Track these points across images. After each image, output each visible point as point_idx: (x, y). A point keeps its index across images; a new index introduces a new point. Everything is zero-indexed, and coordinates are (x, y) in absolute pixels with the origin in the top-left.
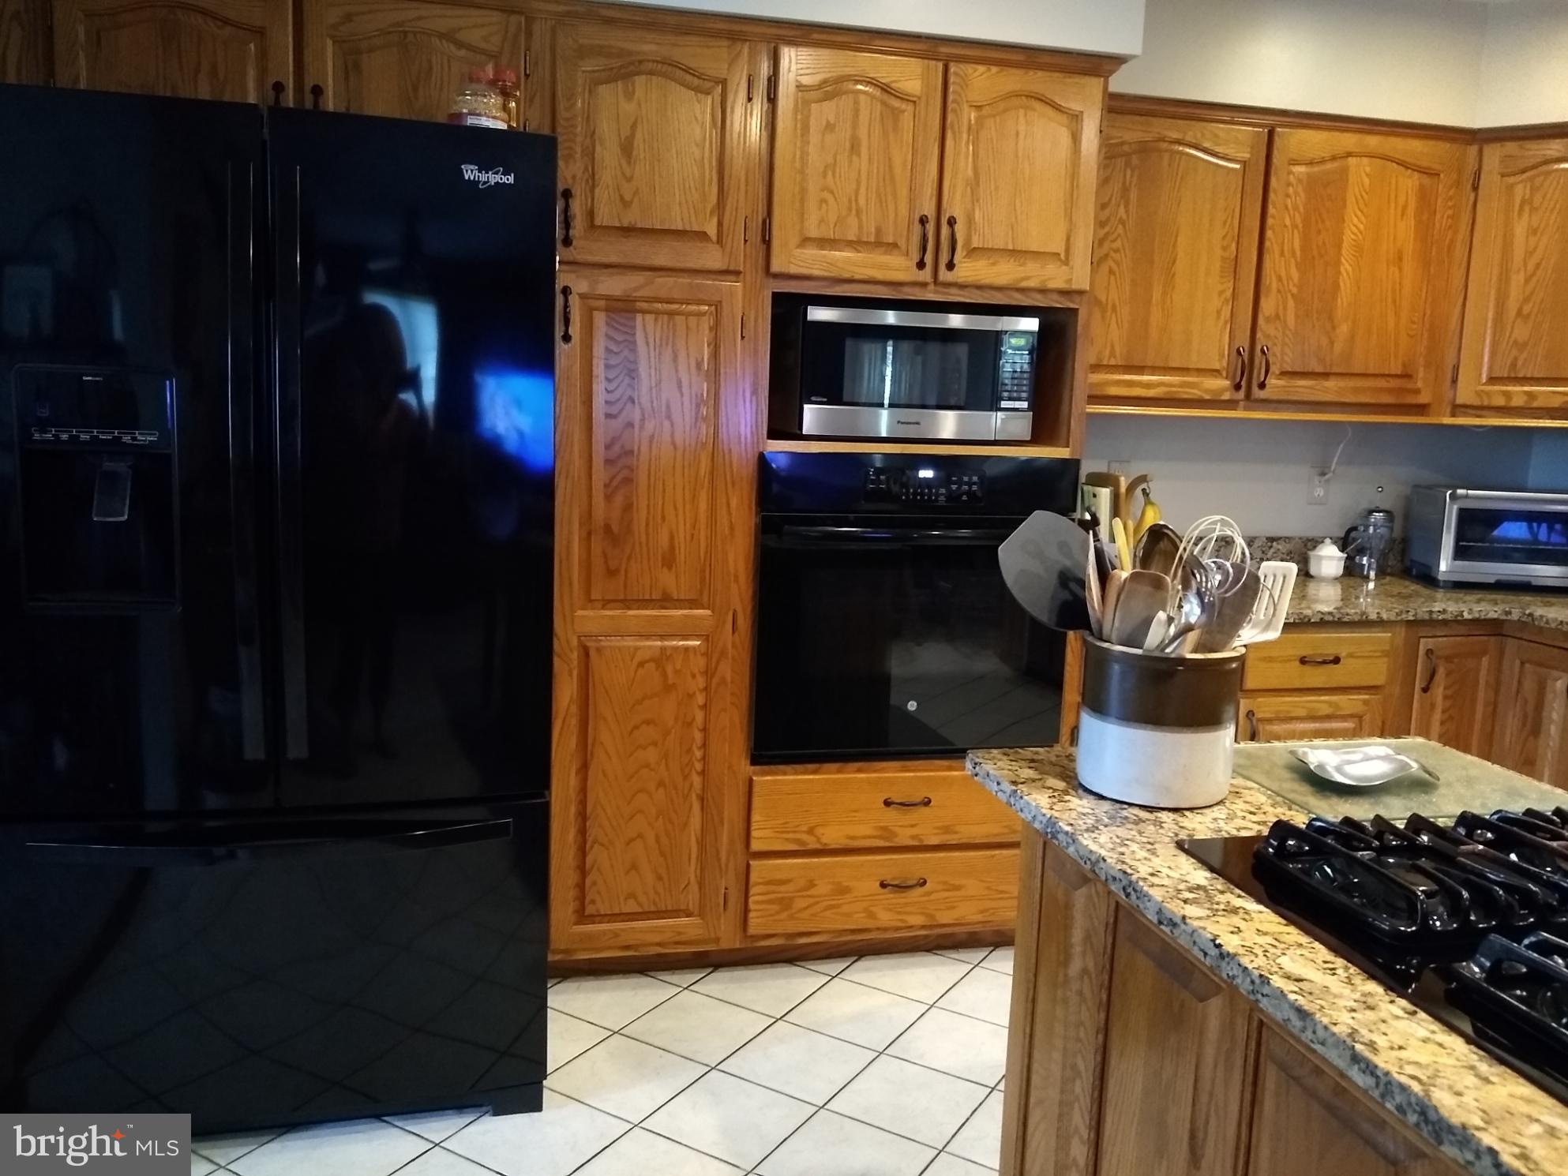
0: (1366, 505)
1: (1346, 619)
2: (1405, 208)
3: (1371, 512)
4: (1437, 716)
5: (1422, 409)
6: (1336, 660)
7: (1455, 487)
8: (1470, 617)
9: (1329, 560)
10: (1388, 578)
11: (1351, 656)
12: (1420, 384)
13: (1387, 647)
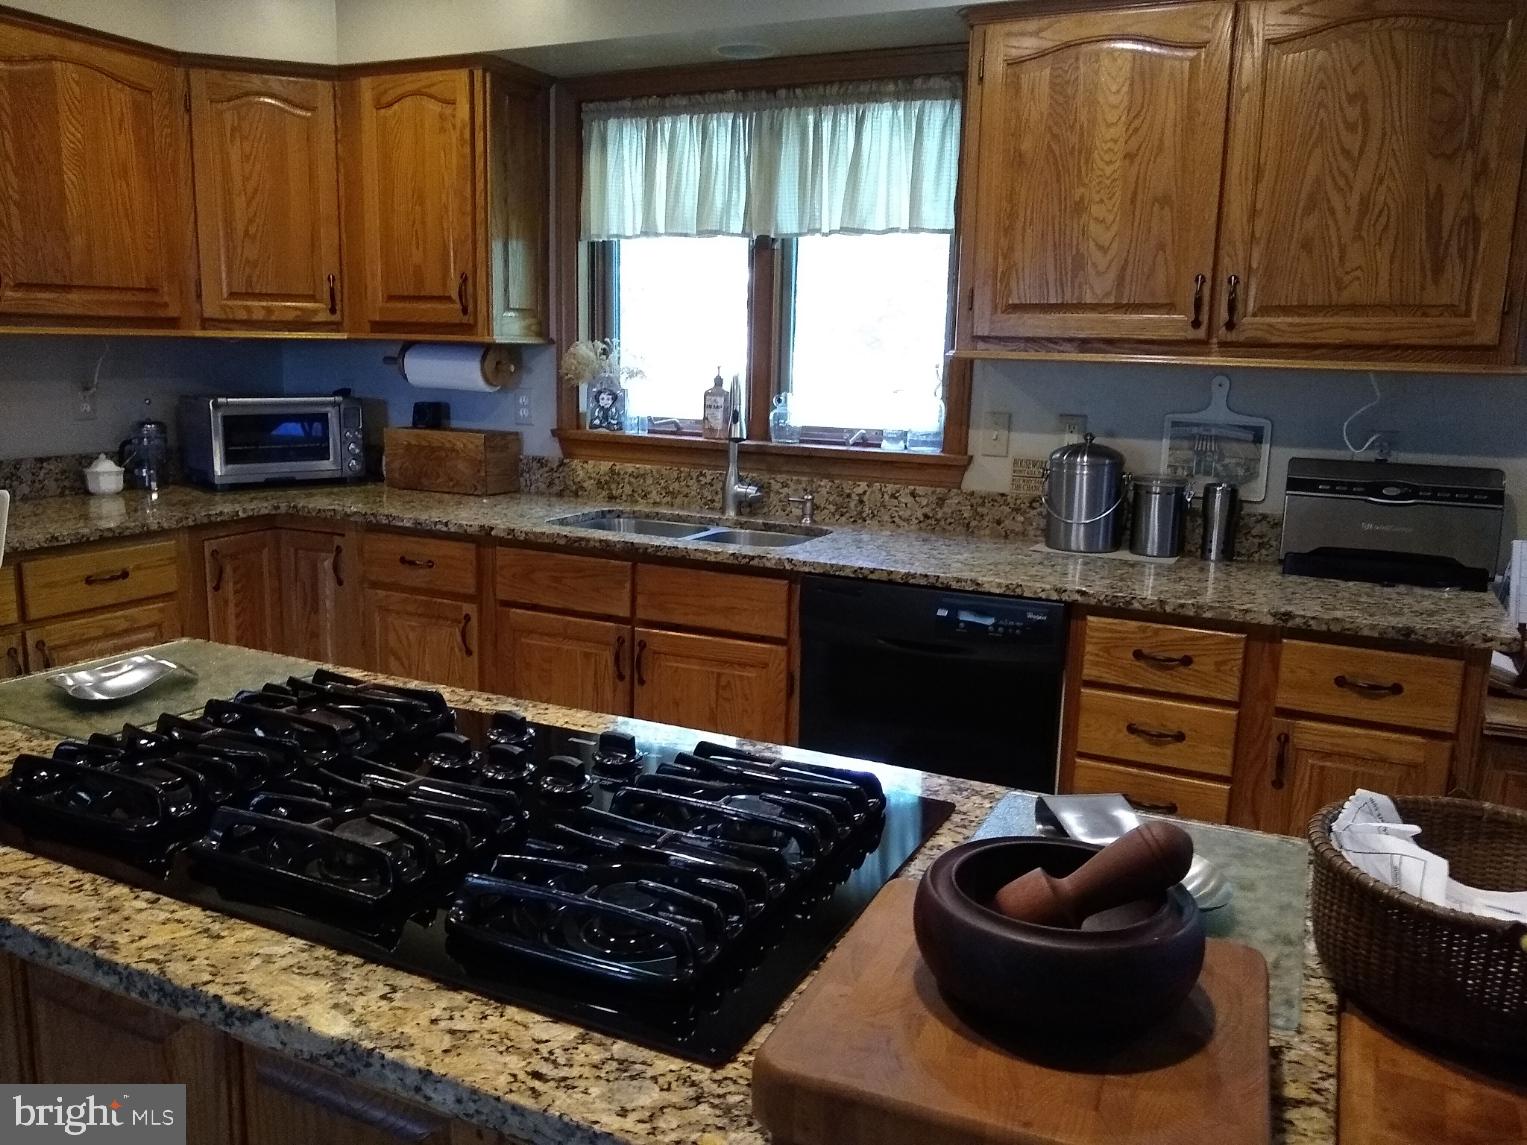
0: (136, 418)
1: (127, 533)
2: (121, 121)
3: (142, 424)
4: (232, 610)
5: (173, 322)
6: (125, 575)
7: (215, 397)
8: (244, 516)
9: (107, 475)
10: (171, 488)
11: (138, 568)
12: (166, 299)
13: (174, 554)
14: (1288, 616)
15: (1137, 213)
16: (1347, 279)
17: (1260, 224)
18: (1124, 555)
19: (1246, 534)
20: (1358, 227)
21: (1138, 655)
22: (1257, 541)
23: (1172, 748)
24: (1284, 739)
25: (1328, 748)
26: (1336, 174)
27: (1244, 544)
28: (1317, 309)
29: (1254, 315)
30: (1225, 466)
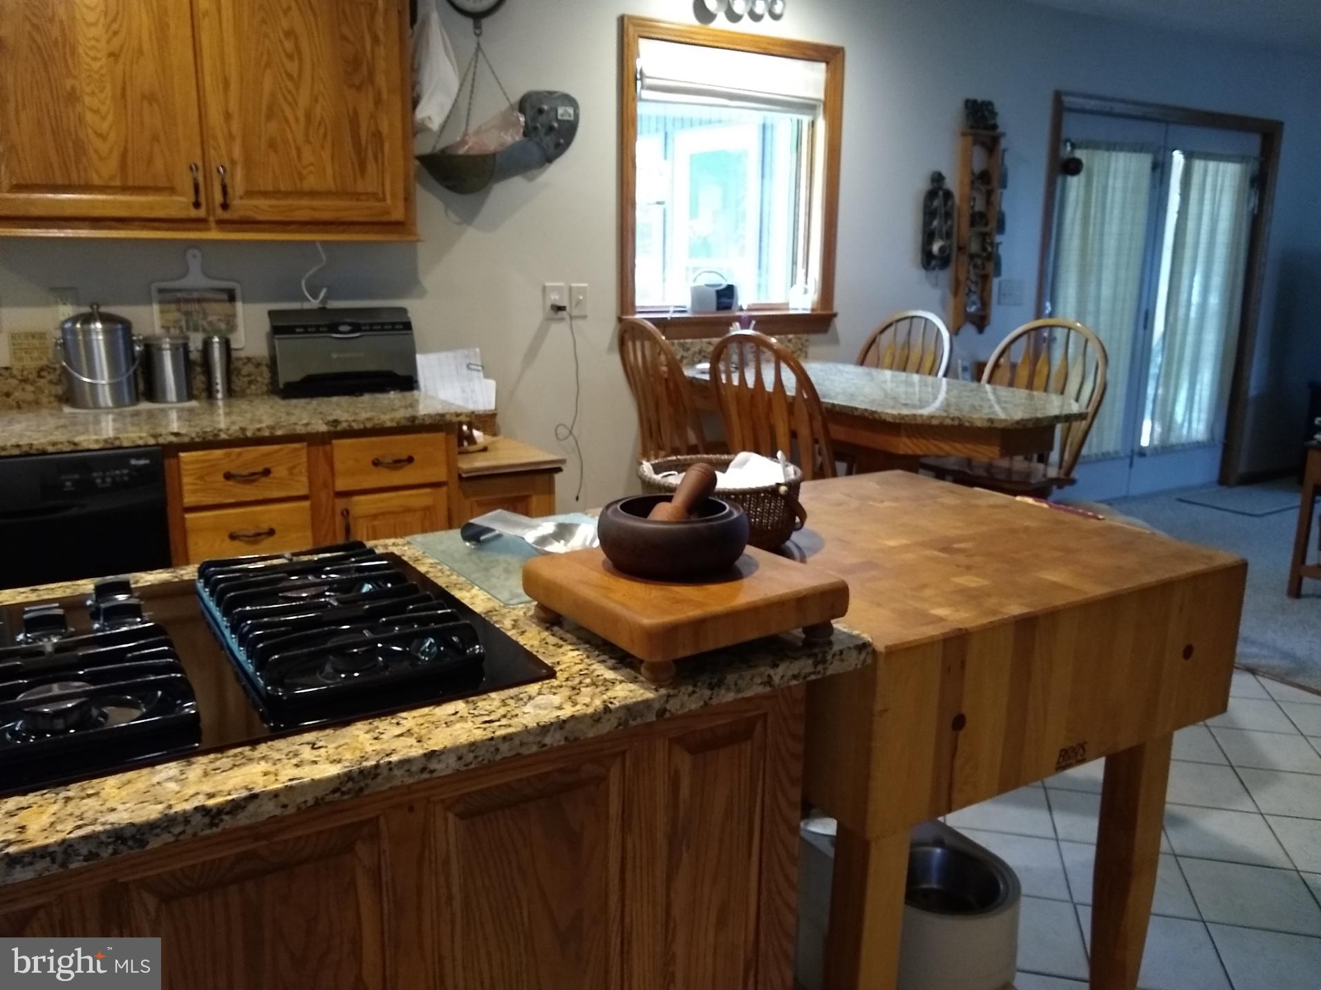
14: (336, 422)
15: (129, 107)
16: (305, 172)
17: (236, 126)
18: (145, 406)
19: (237, 376)
20: (307, 134)
21: (228, 476)
22: (246, 379)
23: (268, 542)
24: (346, 513)
25: (374, 511)
26: (285, 92)
27: (238, 383)
28: (287, 195)
29: (241, 198)
30: (210, 323)
